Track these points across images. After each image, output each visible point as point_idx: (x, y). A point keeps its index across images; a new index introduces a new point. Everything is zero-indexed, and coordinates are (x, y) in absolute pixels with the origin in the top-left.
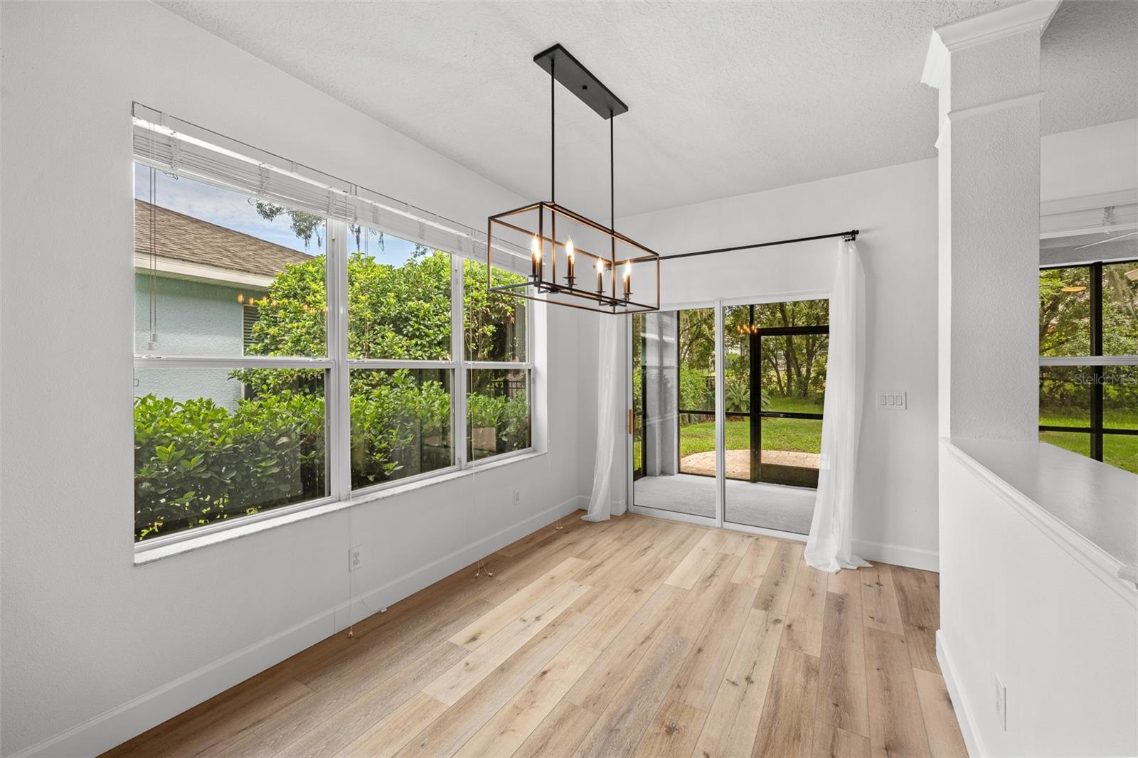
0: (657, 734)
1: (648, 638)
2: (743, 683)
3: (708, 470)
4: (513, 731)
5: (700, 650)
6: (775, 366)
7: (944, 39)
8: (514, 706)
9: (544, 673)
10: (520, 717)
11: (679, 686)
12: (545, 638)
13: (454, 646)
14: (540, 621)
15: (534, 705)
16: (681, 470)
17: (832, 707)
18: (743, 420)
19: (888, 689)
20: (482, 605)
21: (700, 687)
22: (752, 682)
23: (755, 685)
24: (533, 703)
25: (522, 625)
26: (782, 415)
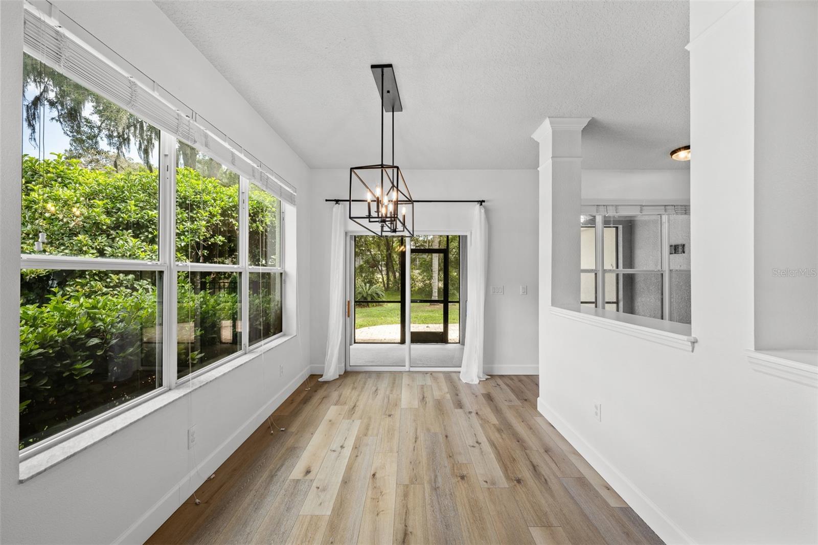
0: (458, 481)
1: (416, 438)
2: (477, 445)
3: (369, 340)
4: (383, 511)
5: (447, 436)
6: (381, 271)
7: (551, 123)
8: (371, 498)
9: (374, 475)
10: (380, 503)
11: (450, 457)
12: (357, 456)
13: (298, 481)
14: (345, 448)
15: (383, 493)
16: (356, 341)
17: (517, 443)
18: (369, 307)
19: (531, 429)
20: (293, 451)
21: (460, 454)
22: (480, 443)
23: (482, 444)
24: (381, 493)
25: (334, 455)
26: (418, 301)
